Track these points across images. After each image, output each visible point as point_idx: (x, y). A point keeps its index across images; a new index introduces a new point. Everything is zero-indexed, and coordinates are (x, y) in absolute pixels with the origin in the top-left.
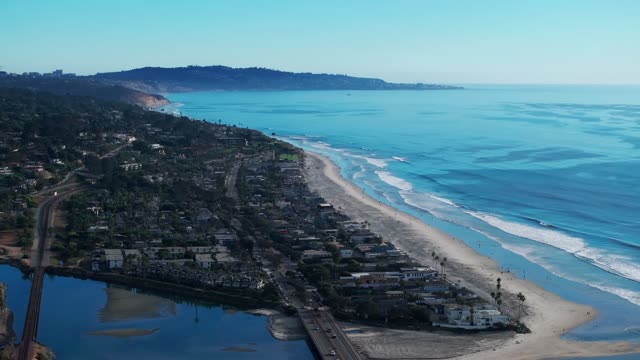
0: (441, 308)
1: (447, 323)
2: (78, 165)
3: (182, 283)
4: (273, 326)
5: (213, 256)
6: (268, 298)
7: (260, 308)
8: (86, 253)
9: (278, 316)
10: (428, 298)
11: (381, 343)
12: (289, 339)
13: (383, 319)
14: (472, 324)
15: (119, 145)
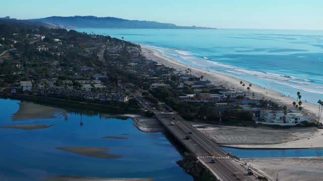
0: (258, 113)
1: (265, 121)
2: (10, 47)
3: (71, 99)
4: (139, 123)
5: (92, 85)
6: (133, 107)
7: (127, 113)
8: (9, 85)
9: (141, 118)
10: (246, 108)
11: (222, 134)
12: (152, 132)
13: (217, 120)
14: (285, 122)
15: (35, 40)
